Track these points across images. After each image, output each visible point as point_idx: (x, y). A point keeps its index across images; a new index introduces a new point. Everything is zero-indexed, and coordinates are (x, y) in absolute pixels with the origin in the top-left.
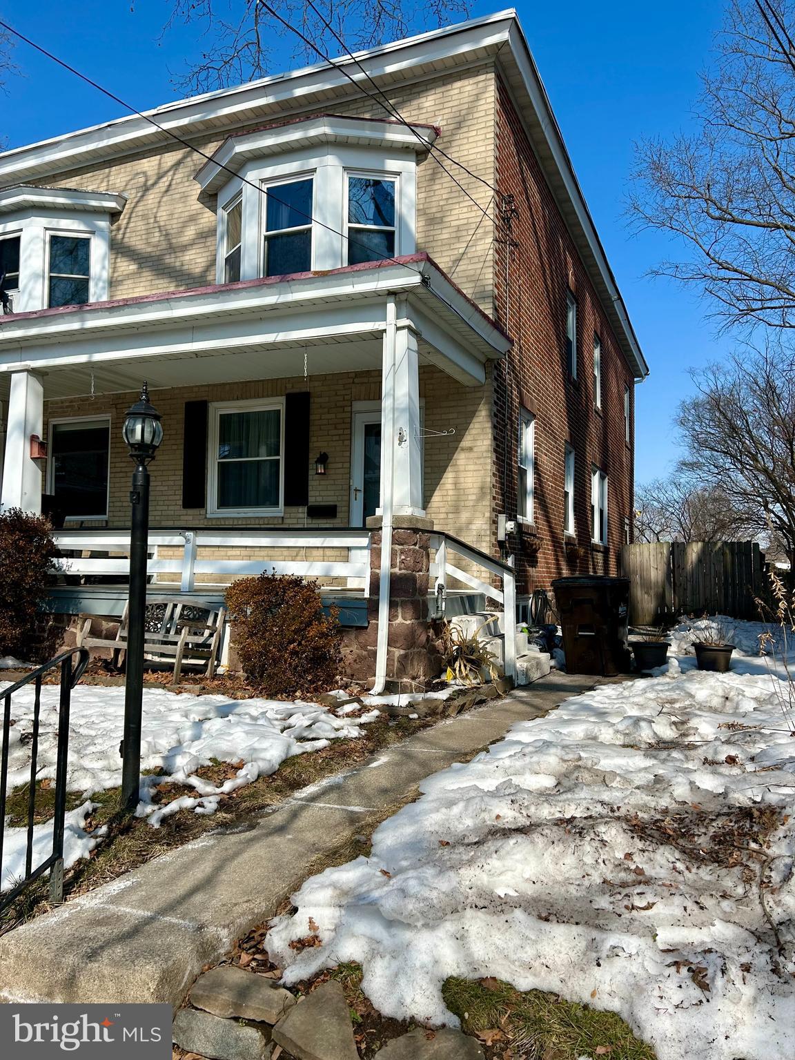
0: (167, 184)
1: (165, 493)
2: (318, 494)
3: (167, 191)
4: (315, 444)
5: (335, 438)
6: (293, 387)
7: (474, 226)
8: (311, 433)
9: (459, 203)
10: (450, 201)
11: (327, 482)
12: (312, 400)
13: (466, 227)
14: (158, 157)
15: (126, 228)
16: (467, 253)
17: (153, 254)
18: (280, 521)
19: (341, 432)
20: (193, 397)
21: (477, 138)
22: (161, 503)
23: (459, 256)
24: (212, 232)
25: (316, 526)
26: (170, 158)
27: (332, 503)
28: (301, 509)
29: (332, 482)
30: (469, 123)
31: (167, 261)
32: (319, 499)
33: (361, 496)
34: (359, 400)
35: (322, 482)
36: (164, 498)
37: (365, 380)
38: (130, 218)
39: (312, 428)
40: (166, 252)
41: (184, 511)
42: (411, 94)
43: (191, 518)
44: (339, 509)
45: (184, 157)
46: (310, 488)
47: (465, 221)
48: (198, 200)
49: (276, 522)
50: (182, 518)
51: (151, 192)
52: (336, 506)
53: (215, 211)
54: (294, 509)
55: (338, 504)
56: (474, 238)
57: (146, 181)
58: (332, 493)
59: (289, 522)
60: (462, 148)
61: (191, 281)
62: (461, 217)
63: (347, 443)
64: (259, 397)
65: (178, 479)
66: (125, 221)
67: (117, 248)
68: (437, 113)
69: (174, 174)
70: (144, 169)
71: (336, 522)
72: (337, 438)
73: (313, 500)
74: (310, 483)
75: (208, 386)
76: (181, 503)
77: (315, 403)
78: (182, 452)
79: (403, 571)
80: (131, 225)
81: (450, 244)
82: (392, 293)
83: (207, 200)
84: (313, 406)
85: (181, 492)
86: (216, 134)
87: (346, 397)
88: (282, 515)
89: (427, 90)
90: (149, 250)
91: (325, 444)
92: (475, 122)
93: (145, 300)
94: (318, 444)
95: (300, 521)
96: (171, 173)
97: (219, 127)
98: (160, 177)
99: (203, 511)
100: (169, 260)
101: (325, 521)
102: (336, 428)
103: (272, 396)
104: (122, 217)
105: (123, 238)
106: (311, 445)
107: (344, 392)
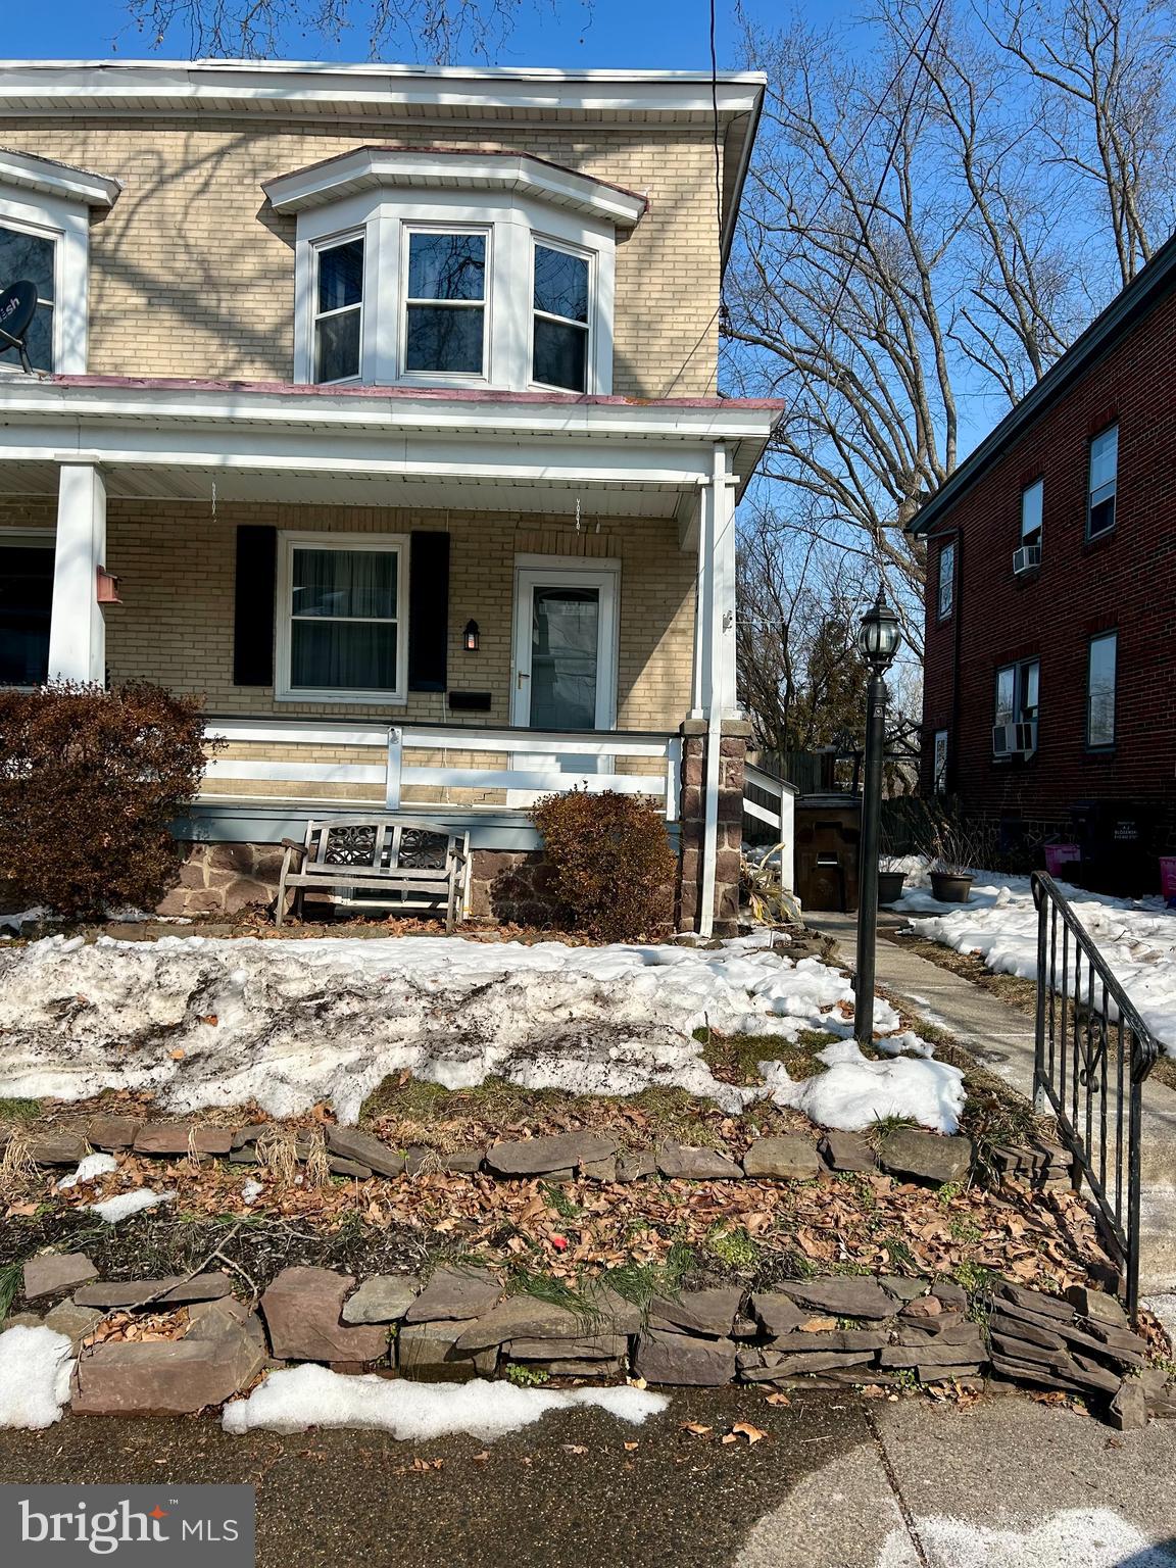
0: (201, 180)
1: (198, 660)
2: (462, 675)
3: (201, 191)
4: (457, 607)
5: (488, 601)
6: (422, 523)
7: (693, 342)
8: (451, 592)
9: (673, 307)
10: (661, 303)
11: (476, 662)
12: (452, 545)
13: (682, 342)
14: (183, 134)
15: (122, 236)
16: (683, 377)
17: (175, 287)
18: (403, 713)
19: (498, 593)
20: (250, 519)
21: (698, 227)
22: (194, 675)
23: (672, 379)
24: (287, 272)
25: (459, 722)
26: (208, 141)
27: (484, 691)
28: (434, 697)
29: (484, 662)
30: (690, 204)
31: (204, 303)
32: (464, 684)
33: (527, 684)
34: (527, 552)
35: (468, 661)
36: (199, 668)
37: (536, 526)
38: (129, 220)
39: (452, 584)
40: (198, 288)
41: (236, 690)
42: (607, 144)
43: (248, 700)
44: (493, 700)
45: (232, 146)
46: (449, 668)
47: (681, 334)
48: (257, 217)
49: (396, 712)
50: (231, 699)
51: (169, 186)
52: (489, 695)
53: (292, 243)
54: (423, 696)
55: (493, 692)
56: (692, 358)
57: (162, 167)
58: (484, 677)
59: (415, 714)
60: (678, 235)
61: (247, 342)
62: (675, 326)
63: (506, 609)
64: (365, 530)
65: (224, 640)
66: (121, 224)
67: (102, 261)
68: (645, 180)
69: (214, 168)
70: (160, 148)
71: (490, 718)
72: (492, 601)
73: (452, 685)
74: (450, 661)
75: (279, 505)
76: (229, 676)
77: (457, 550)
78: (232, 600)
79: (731, 789)
80: (132, 232)
81: (660, 361)
82: (722, 440)
83: (275, 221)
84: (453, 553)
85: (230, 660)
86: (290, 123)
87: (506, 546)
88: (404, 702)
89: (629, 144)
90: (170, 278)
91: (474, 608)
92: (696, 204)
93: (352, 393)
94: (460, 608)
95: (433, 713)
96: (208, 165)
97: (299, 114)
98: (187, 167)
99: (268, 691)
100: (207, 300)
101: (473, 715)
102: (490, 588)
103: (388, 531)
104: (111, 215)
105: (116, 250)
106: (451, 608)
107: (503, 539)
